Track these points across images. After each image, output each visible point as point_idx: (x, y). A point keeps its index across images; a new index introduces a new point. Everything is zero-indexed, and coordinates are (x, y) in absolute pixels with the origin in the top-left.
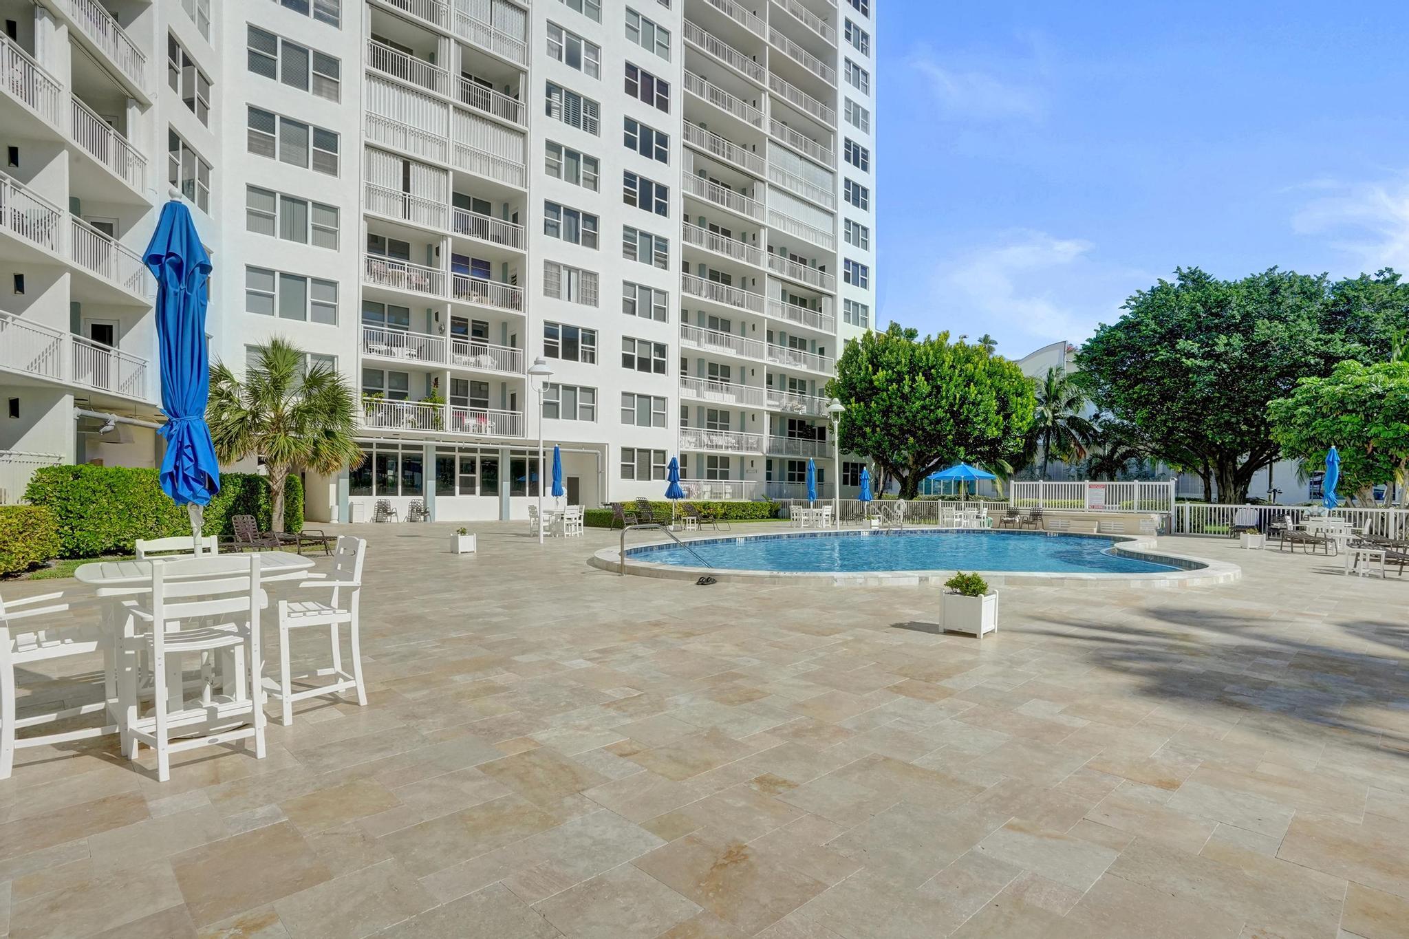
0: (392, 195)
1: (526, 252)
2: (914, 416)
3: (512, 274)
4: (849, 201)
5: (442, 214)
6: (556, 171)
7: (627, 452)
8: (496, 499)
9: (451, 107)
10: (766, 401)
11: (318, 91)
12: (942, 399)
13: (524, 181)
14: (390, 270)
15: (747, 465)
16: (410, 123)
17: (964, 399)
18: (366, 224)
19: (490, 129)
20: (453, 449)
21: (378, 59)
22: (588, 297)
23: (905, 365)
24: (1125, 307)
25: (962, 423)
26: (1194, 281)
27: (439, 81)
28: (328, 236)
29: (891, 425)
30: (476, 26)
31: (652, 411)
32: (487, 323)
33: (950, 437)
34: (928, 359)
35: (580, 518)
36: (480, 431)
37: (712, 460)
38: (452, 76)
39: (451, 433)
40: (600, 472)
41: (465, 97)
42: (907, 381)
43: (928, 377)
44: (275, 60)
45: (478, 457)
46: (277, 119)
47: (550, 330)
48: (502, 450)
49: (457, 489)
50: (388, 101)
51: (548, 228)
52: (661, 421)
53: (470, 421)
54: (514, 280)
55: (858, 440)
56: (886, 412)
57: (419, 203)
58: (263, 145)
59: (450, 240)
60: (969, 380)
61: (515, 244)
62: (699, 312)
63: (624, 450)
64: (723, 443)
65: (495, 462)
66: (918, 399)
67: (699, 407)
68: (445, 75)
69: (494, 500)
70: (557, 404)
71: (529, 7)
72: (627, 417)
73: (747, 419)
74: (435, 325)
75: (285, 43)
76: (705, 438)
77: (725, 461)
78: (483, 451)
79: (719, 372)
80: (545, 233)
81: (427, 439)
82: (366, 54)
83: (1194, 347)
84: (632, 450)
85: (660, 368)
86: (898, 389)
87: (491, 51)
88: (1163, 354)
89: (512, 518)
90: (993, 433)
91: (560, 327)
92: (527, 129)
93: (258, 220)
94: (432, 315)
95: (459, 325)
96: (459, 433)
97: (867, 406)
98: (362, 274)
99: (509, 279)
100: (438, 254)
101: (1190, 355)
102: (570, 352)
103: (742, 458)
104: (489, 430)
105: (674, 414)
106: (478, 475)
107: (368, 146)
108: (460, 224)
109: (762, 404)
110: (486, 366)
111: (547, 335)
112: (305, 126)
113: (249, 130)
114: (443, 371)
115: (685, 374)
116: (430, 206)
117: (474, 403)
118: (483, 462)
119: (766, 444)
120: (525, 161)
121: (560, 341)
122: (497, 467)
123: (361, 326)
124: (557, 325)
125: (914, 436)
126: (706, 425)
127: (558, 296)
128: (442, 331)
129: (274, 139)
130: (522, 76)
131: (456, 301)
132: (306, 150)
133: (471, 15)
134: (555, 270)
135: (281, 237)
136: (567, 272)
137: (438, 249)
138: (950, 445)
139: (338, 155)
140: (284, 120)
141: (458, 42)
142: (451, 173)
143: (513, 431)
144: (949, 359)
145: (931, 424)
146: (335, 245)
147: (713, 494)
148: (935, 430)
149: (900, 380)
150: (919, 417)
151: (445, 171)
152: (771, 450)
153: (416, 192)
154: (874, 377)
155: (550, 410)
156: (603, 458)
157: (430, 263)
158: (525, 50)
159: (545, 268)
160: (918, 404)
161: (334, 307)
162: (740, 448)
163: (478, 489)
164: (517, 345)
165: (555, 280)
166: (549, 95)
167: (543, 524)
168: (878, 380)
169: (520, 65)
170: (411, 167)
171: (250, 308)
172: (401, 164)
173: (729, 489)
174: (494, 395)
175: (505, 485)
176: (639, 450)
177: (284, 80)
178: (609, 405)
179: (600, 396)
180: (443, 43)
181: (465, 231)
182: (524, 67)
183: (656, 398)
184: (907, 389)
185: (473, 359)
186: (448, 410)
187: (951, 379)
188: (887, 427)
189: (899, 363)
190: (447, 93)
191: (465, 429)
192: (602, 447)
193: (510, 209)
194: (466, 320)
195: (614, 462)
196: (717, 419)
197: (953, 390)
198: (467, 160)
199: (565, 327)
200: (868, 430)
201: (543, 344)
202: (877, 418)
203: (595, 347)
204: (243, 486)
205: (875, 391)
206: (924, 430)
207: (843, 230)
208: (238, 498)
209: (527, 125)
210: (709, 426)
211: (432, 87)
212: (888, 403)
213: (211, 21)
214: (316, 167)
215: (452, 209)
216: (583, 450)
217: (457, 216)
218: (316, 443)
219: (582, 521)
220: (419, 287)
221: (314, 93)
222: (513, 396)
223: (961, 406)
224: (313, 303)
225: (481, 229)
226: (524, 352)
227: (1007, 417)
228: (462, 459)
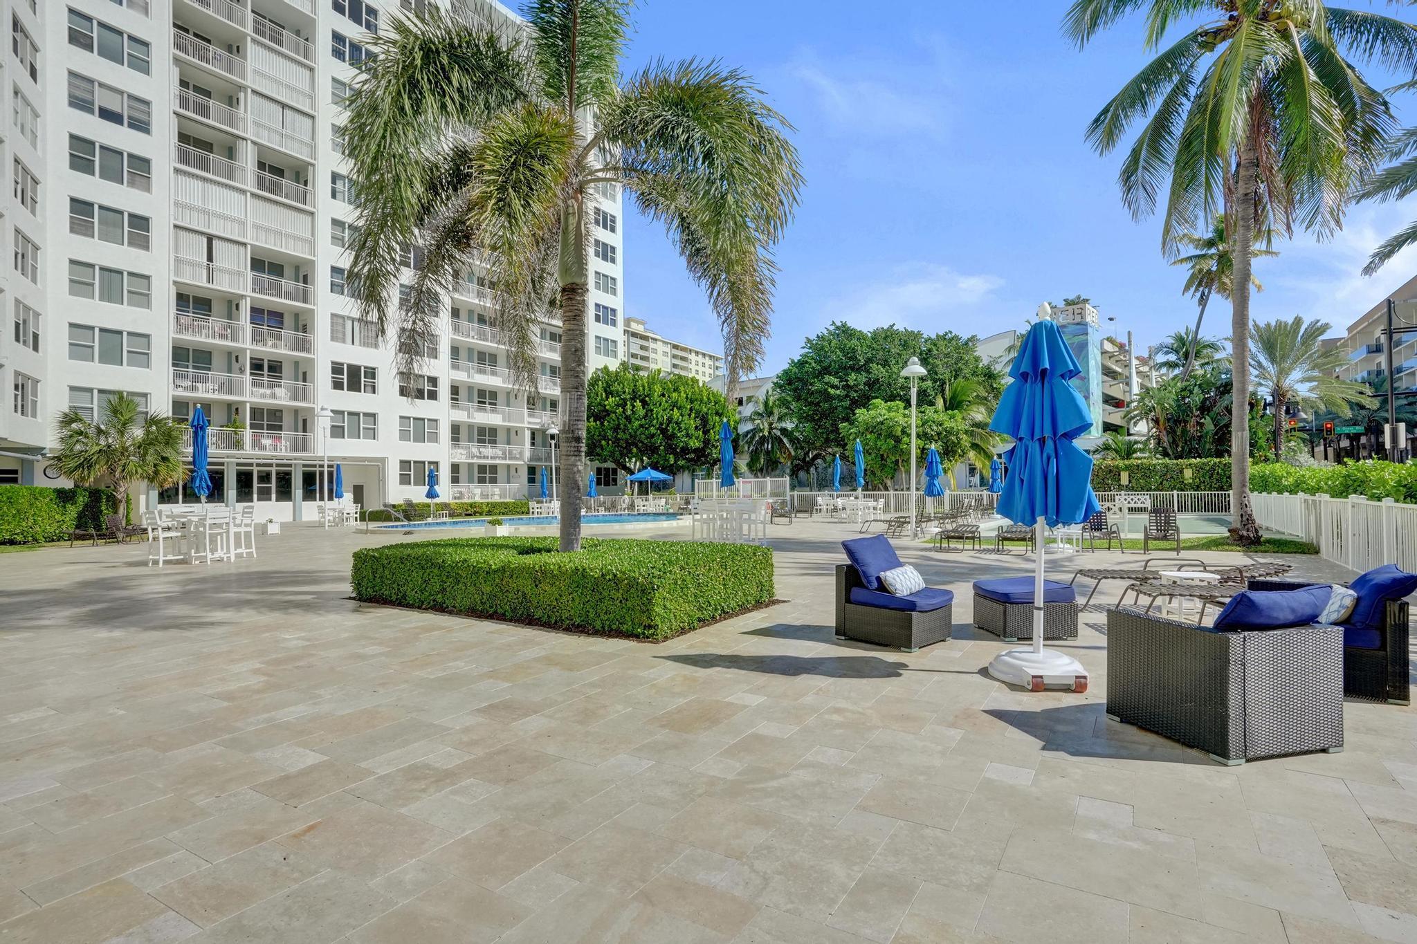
0: (199, 265)
1: (315, 308)
2: (635, 432)
3: (303, 324)
4: (599, 257)
5: (241, 279)
6: (340, 242)
7: (405, 464)
8: (290, 504)
9: (248, 194)
10: (527, 419)
11: (132, 184)
12: (654, 419)
13: (313, 251)
14: (195, 323)
15: (513, 471)
16: (213, 207)
17: (670, 420)
18: (175, 288)
19: (282, 210)
20: (251, 465)
21: (183, 158)
22: (370, 341)
23: (629, 393)
24: (804, 347)
25: (669, 437)
26: (843, 331)
27: (237, 174)
28: (142, 298)
29: (619, 439)
30: (269, 129)
31: (426, 430)
32: (281, 362)
33: (662, 448)
34: (644, 390)
35: (356, 513)
36: (275, 449)
37: (482, 468)
38: (249, 170)
39: (251, 452)
40: (382, 481)
41: (261, 184)
42: (629, 406)
43: (644, 403)
44: (94, 161)
45: (274, 470)
46: (96, 207)
47: (337, 369)
48: (295, 465)
49: (255, 496)
50: (193, 190)
51: (335, 288)
52: (434, 438)
53: (266, 442)
54: (305, 330)
55: (598, 450)
56: (616, 429)
57: (223, 271)
58: (84, 228)
59: (248, 299)
60: (675, 405)
61: (306, 301)
62: (469, 348)
63: (402, 462)
64: (491, 454)
65: (289, 474)
66: (636, 419)
67: (469, 426)
68: (243, 169)
69: (288, 505)
70: (343, 427)
71: (316, 114)
72: (404, 435)
73: (511, 435)
74: (235, 366)
75: (101, 147)
76: (475, 450)
77: (494, 468)
78: (278, 465)
79: (486, 397)
80: (332, 292)
81: (228, 457)
82: (174, 154)
83: (836, 381)
84: (409, 462)
85: (433, 396)
86: (623, 412)
87: (283, 150)
88: (818, 386)
89: (304, 519)
90: (695, 444)
91: (345, 366)
92: (315, 210)
93: (79, 286)
94: (232, 358)
95: (257, 366)
96: (257, 452)
97: (602, 424)
98: (172, 328)
99: (301, 328)
100: (237, 308)
101: (833, 387)
102: (354, 386)
103: (509, 466)
104: (283, 448)
105: (445, 432)
106: (273, 485)
107: (176, 226)
108: (258, 286)
109: (523, 422)
110: (280, 396)
111: (333, 372)
112: (121, 213)
113: (71, 217)
114: (244, 403)
115: (457, 399)
116: (230, 272)
117: (270, 427)
118: (278, 473)
119: (527, 455)
120: (313, 235)
121: (345, 377)
122: (291, 478)
123: (171, 369)
124: (342, 364)
125: (637, 446)
126: (476, 440)
127: (344, 341)
128: (242, 371)
129: (93, 223)
130: (310, 168)
131: (252, 347)
132: (121, 231)
133: (265, 121)
134: (340, 321)
135: (100, 300)
136: (350, 322)
137: (237, 305)
138: (663, 454)
139: (150, 234)
140: (101, 207)
141: (254, 143)
142: (249, 247)
143: (305, 449)
144: (658, 389)
145: (647, 438)
146: (148, 305)
147: (483, 495)
148: (650, 442)
149: (624, 406)
150: (638, 433)
151: (244, 244)
152: (531, 459)
153: (217, 263)
154: (606, 403)
155: (337, 432)
156: (384, 469)
157: (230, 317)
158: (313, 148)
159: (332, 319)
160: (637, 424)
161: (147, 354)
162: (504, 458)
163: (274, 496)
164: (308, 380)
165: (340, 328)
166: (334, 182)
167: (327, 518)
168: (609, 405)
169: (309, 160)
170: (214, 242)
171: (72, 356)
172: (205, 240)
173: (497, 491)
174: (287, 420)
175: (298, 491)
176: (415, 462)
177: (101, 177)
178: (389, 426)
179: (381, 419)
180: (241, 144)
181: (261, 292)
182: (313, 161)
183: (429, 420)
184: (629, 412)
185: (268, 392)
186: (248, 434)
187: (660, 405)
188: (617, 440)
189: (624, 392)
190: (244, 183)
191: (263, 448)
192: (383, 460)
193: (301, 270)
194: (263, 360)
195: (393, 472)
196: (486, 435)
197: (661, 413)
198: (262, 235)
199: (349, 366)
200: (603, 443)
201: (330, 379)
202: (610, 433)
203: (376, 381)
204: (90, 497)
205: (608, 413)
206: (642, 442)
207: (594, 280)
208: (86, 506)
209: (314, 207)
210: (479, 441)
211: (231, 177)
212: (617, 422)
213: (38, 134)
214: (130, 244)
215: (249, 274)
216: (366, 463)
217: (255, 281)
218: (155, 465)
219: (358, 515)
220: (221, 336)
221: (128, 186)
222: (305, 421)
223: (668, 425)
224: (129, 352)
225: (277, 290)
226: (314, 386)
227: (706, 432)
228: (258, 471)
